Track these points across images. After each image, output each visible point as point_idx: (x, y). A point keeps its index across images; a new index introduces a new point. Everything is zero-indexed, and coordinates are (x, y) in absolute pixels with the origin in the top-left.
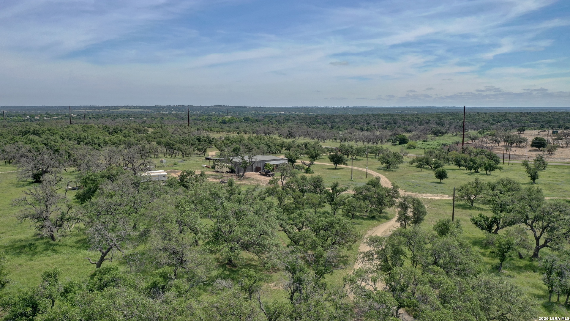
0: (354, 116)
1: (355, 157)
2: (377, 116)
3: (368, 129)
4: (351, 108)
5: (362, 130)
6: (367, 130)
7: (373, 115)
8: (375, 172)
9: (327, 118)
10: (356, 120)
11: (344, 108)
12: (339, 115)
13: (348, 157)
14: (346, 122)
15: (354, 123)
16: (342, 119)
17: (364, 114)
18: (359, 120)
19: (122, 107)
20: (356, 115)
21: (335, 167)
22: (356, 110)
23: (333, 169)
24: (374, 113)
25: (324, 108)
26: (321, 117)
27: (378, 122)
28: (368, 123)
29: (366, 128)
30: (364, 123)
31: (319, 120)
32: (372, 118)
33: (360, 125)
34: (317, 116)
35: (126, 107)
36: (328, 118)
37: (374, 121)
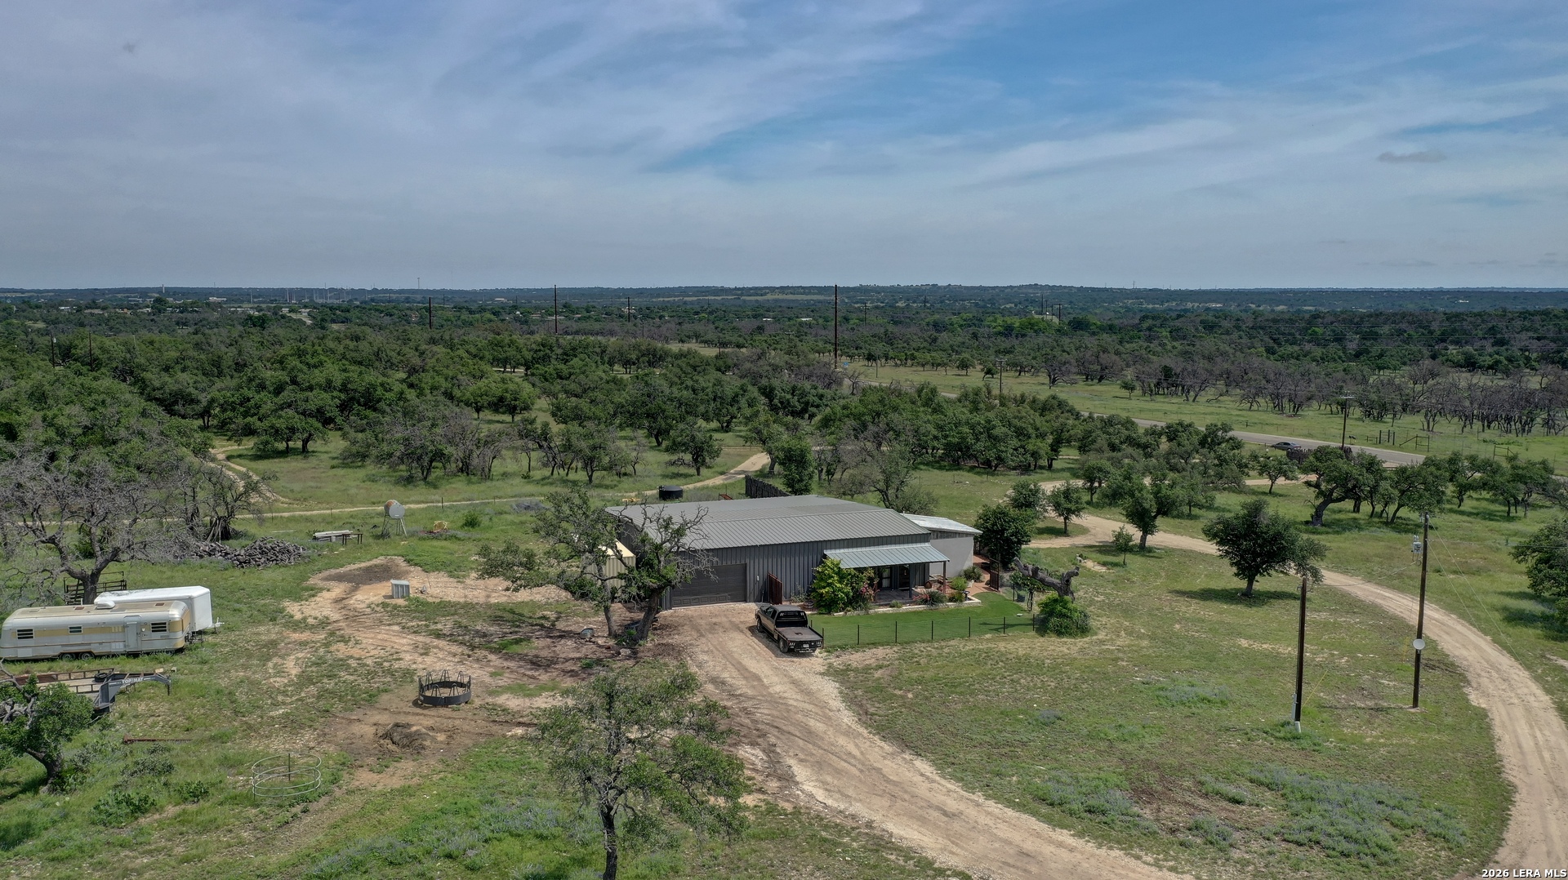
0: (1449, 317)
1: (1391, 509)
2: (1537, 318)
3: (1497, 362)
4: (1448, 292)
5: (1471, 365)
6: (1491, 367)
7: (1525, 315)
8: (1485, 644)
9: (1351, 321)
10: (1454, 331)
11: (1424, 293)
12: (1395, 314)
13: (1357, 509)
14: (1415, 336)
15: (1443, 341)
16: (1403, 326)
17: (1491, 310)
18: (1465, 332)
19: (772, 289)
20: (1457, 315)
21: (1243, 584)
22: (1466, 298)
23: (1228, 596)
24: (1530, 308)
25: (1354, 292)
26: (1329, 319)
27: (1539, 339)
28: (1501, 343)
29: (1489, 361)
30: (1484, 342)
31: (1320, 330)
32: (1518, 323)
33: (1469, 348)
34: (1316, 316)
35: (783, 289)
36: (1354, 322)
37: (1524, 335)
